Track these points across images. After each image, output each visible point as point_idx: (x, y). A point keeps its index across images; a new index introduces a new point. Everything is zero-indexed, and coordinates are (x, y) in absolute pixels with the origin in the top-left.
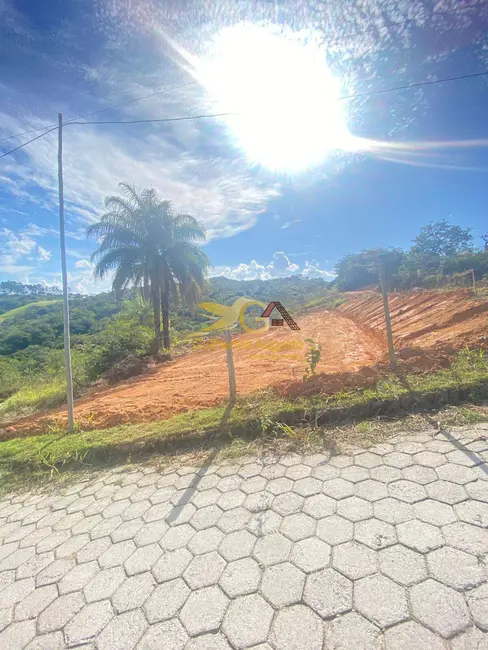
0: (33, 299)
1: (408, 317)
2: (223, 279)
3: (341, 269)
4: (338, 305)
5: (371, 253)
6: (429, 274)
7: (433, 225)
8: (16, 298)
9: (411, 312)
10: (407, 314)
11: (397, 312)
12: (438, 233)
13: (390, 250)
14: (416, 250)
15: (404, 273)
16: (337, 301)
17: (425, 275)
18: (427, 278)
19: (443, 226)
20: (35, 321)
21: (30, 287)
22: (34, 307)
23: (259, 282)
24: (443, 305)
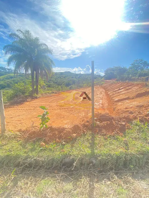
0: (9, 73)
1: (121, 92)
2: (69, 72)
3: (106, 72)
4: (102, 84)
5: (116, 68)
6: (134, 76)
7: (138, 59)
8: (3, 72)
9: (123, 90)
10: (121, 90)
11: (118, 89)
12: (139, 63)
13: (123, 67)
14: (131, 68)
15: (125, 75)
16: (102, 83)
17: (132, 77)
18: (133, 78)
19: (142, 61)
20: (8, 80)
21: (8, 69)
22: (10, 76)
23: (80, 74)
24: (135, 88)
